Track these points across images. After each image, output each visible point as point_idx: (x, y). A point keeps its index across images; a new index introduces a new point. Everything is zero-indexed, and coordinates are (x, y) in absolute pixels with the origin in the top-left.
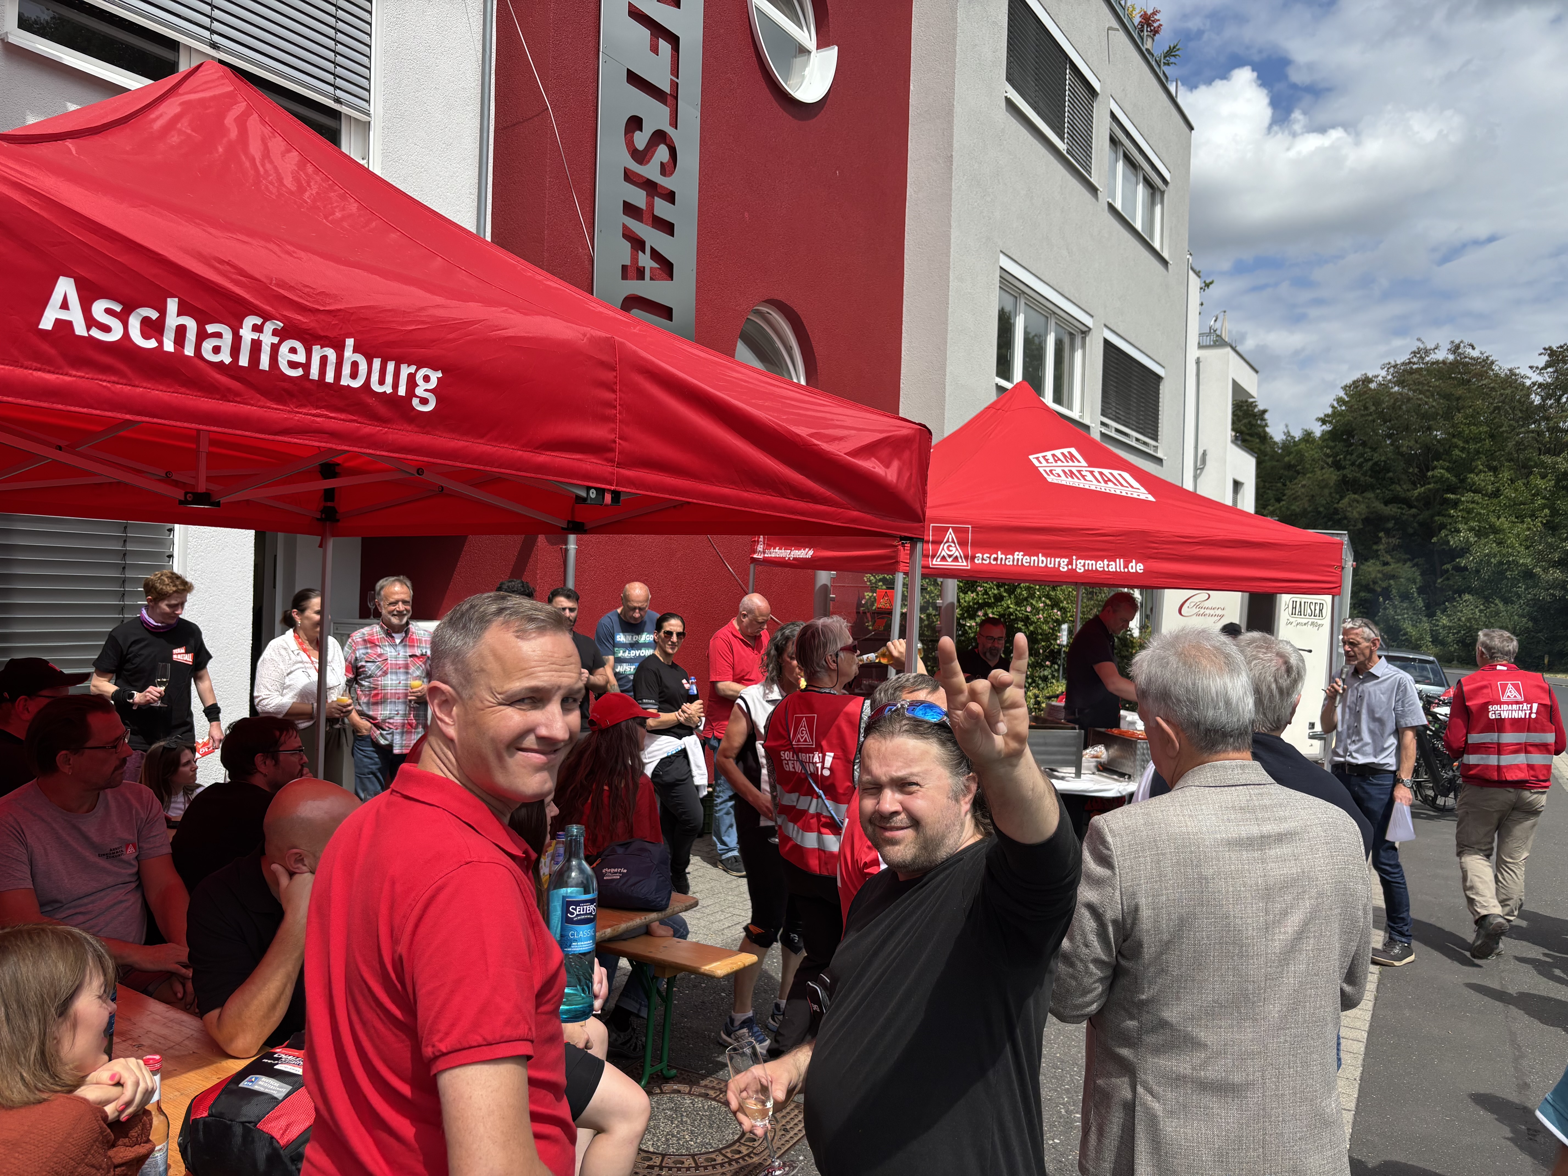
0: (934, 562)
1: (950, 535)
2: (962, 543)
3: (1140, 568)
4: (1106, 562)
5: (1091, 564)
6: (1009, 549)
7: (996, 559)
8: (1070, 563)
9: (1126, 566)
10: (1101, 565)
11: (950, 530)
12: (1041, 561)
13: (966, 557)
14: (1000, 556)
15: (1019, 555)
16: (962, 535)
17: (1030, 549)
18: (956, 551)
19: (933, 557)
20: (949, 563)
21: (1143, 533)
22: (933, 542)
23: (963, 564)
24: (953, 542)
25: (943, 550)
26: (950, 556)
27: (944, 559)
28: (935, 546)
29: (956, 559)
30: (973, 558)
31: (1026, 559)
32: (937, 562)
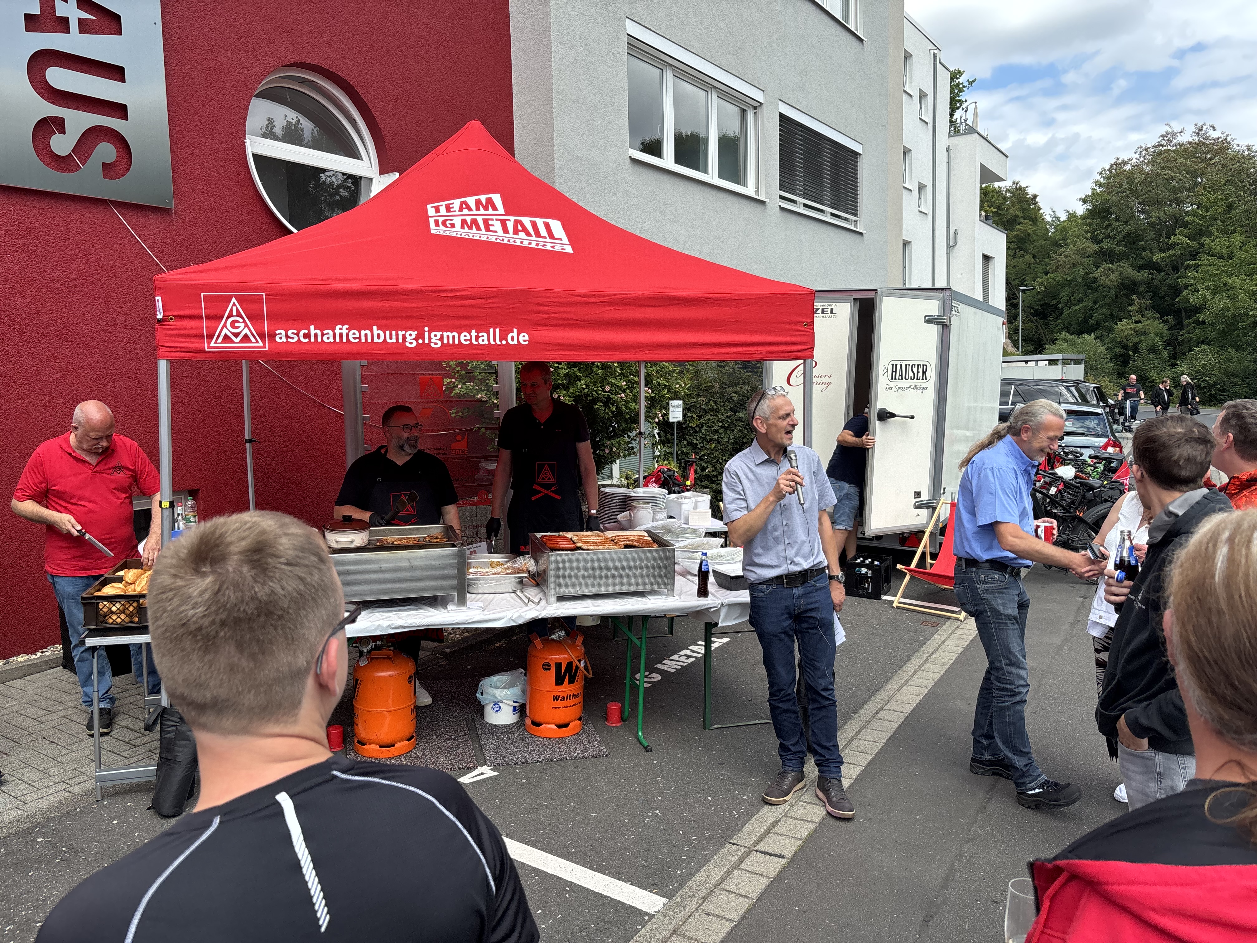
0: (212, 344)
1: (234, 305)
2: (254, 317)
3: (524, 338)
4: (474, 333)
5: (451, 336)
6: (325, 321)
7: (307, 336)
8: (420, 336)
9: (503, 337)
10: (464, 337)
11: (234, 300)
12: (378, 335)
13: (262, 336)
14: (313, 331)
15: (342, 330)
16: (253, 306)
17: (356, 320)
18: (242, 328)
19: (210, 337)
20: (237, 343)
21: (525, 292)
22: (208, 317)
23: (257, 344)
24: (239, 315)
25: (225, 328)
26: (236, 335)
27: (227, 339)
28: (212, 323)
30: (272, 336)
31: (353, 335)
32: (216, 344)
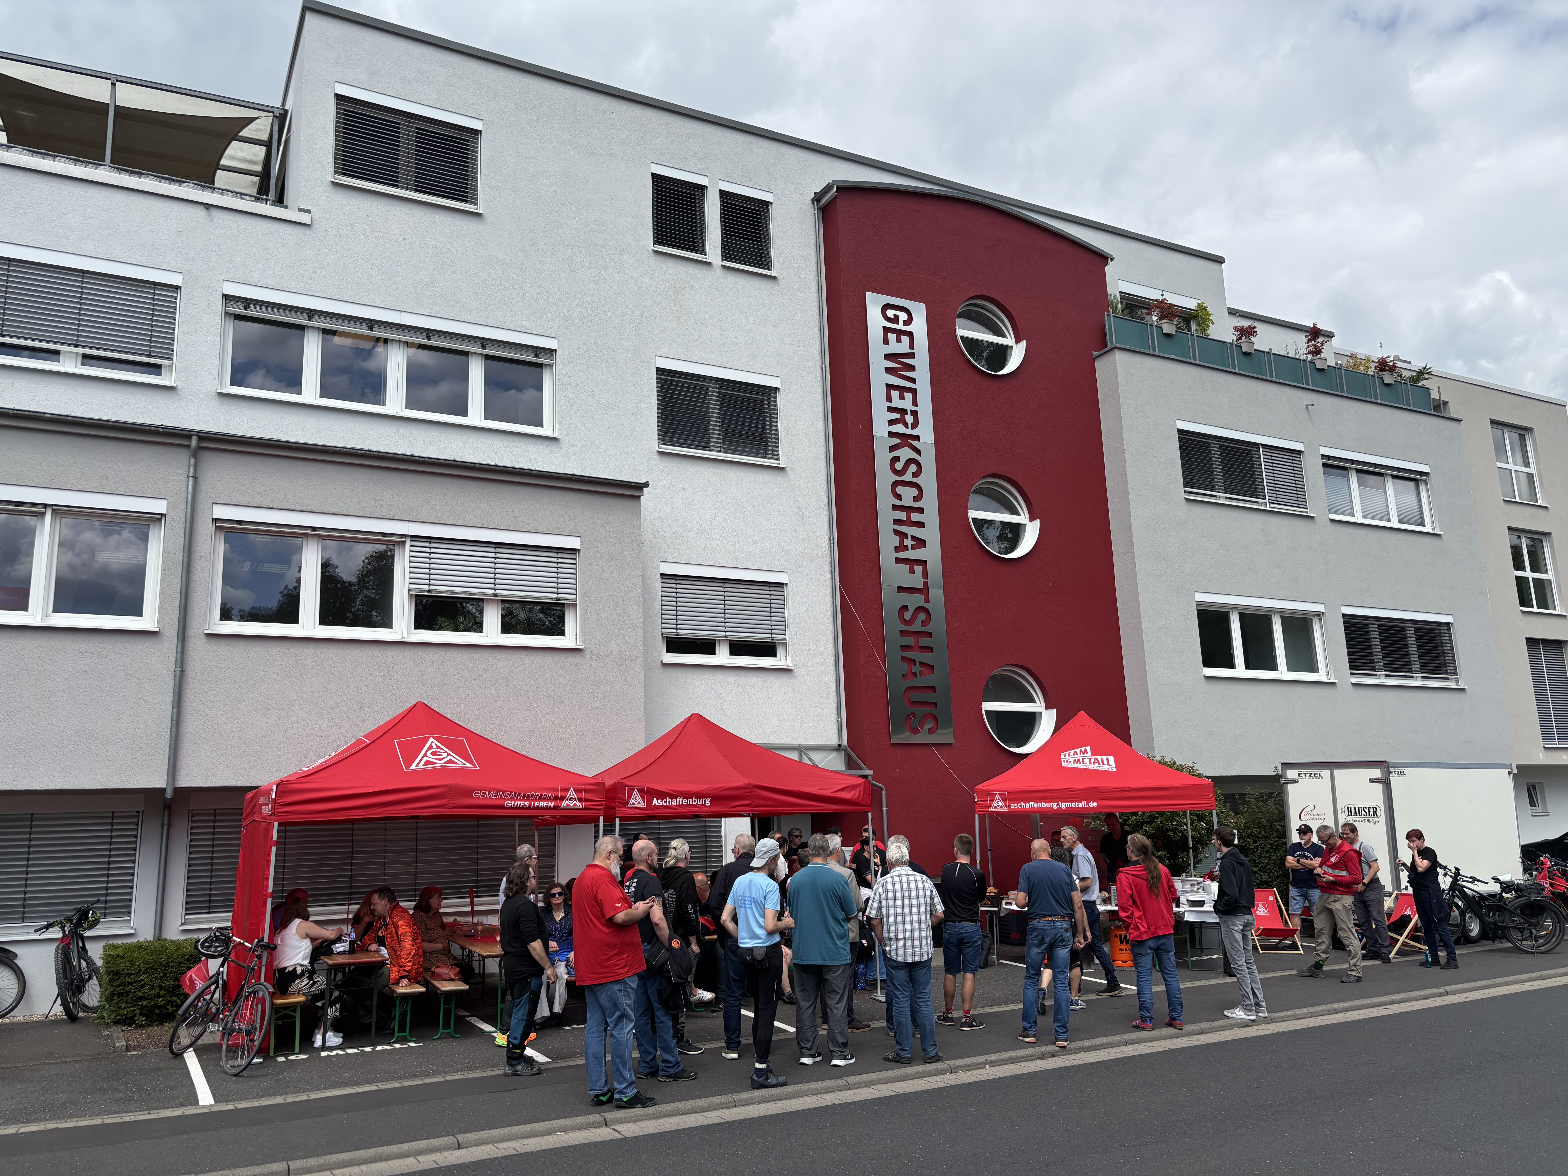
1: (998, 796)
2: (1004, 800)
3: (1095, 804)
4: (1077, 803)
5: (1069, 805)
6: (1027, 801)
7: (1021, 806)
8: (1058, 805)
9: (1087, 804)
10: (1073, 805)
11: (997, 794)
12: (1044, 805)
13: (1006, 806)
14: (1022, 804)
15: (1032, 803)
16: (1003, 797)
17: (1036, 800)
18: (1000, 804)
19: (991, 807)
20: (999, 809)
21: (1096, 787)
23: (1005, 809)
24: (999, 800)
25: (995, 804)
26: (998, 806)
27: (996, 807)
28: (991, 802)
29: (1001, 807)
30: (1010, 806)
31: (1036, 805)
32: (992, 809)
